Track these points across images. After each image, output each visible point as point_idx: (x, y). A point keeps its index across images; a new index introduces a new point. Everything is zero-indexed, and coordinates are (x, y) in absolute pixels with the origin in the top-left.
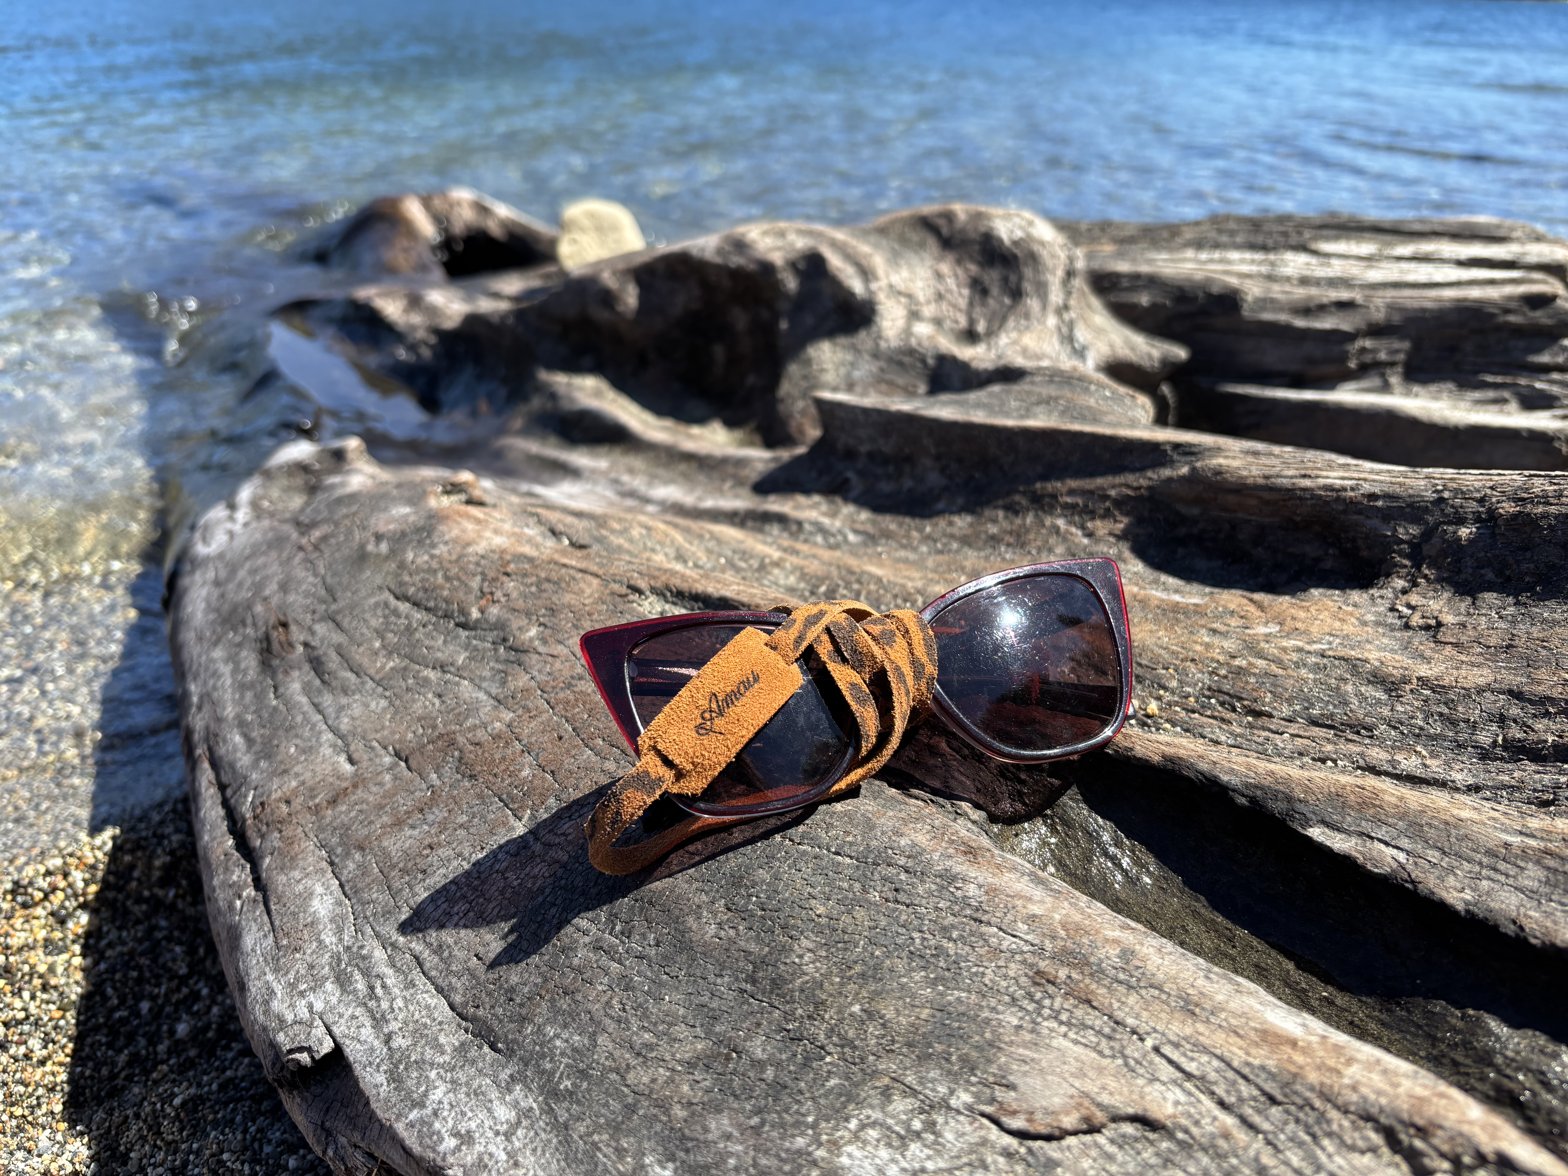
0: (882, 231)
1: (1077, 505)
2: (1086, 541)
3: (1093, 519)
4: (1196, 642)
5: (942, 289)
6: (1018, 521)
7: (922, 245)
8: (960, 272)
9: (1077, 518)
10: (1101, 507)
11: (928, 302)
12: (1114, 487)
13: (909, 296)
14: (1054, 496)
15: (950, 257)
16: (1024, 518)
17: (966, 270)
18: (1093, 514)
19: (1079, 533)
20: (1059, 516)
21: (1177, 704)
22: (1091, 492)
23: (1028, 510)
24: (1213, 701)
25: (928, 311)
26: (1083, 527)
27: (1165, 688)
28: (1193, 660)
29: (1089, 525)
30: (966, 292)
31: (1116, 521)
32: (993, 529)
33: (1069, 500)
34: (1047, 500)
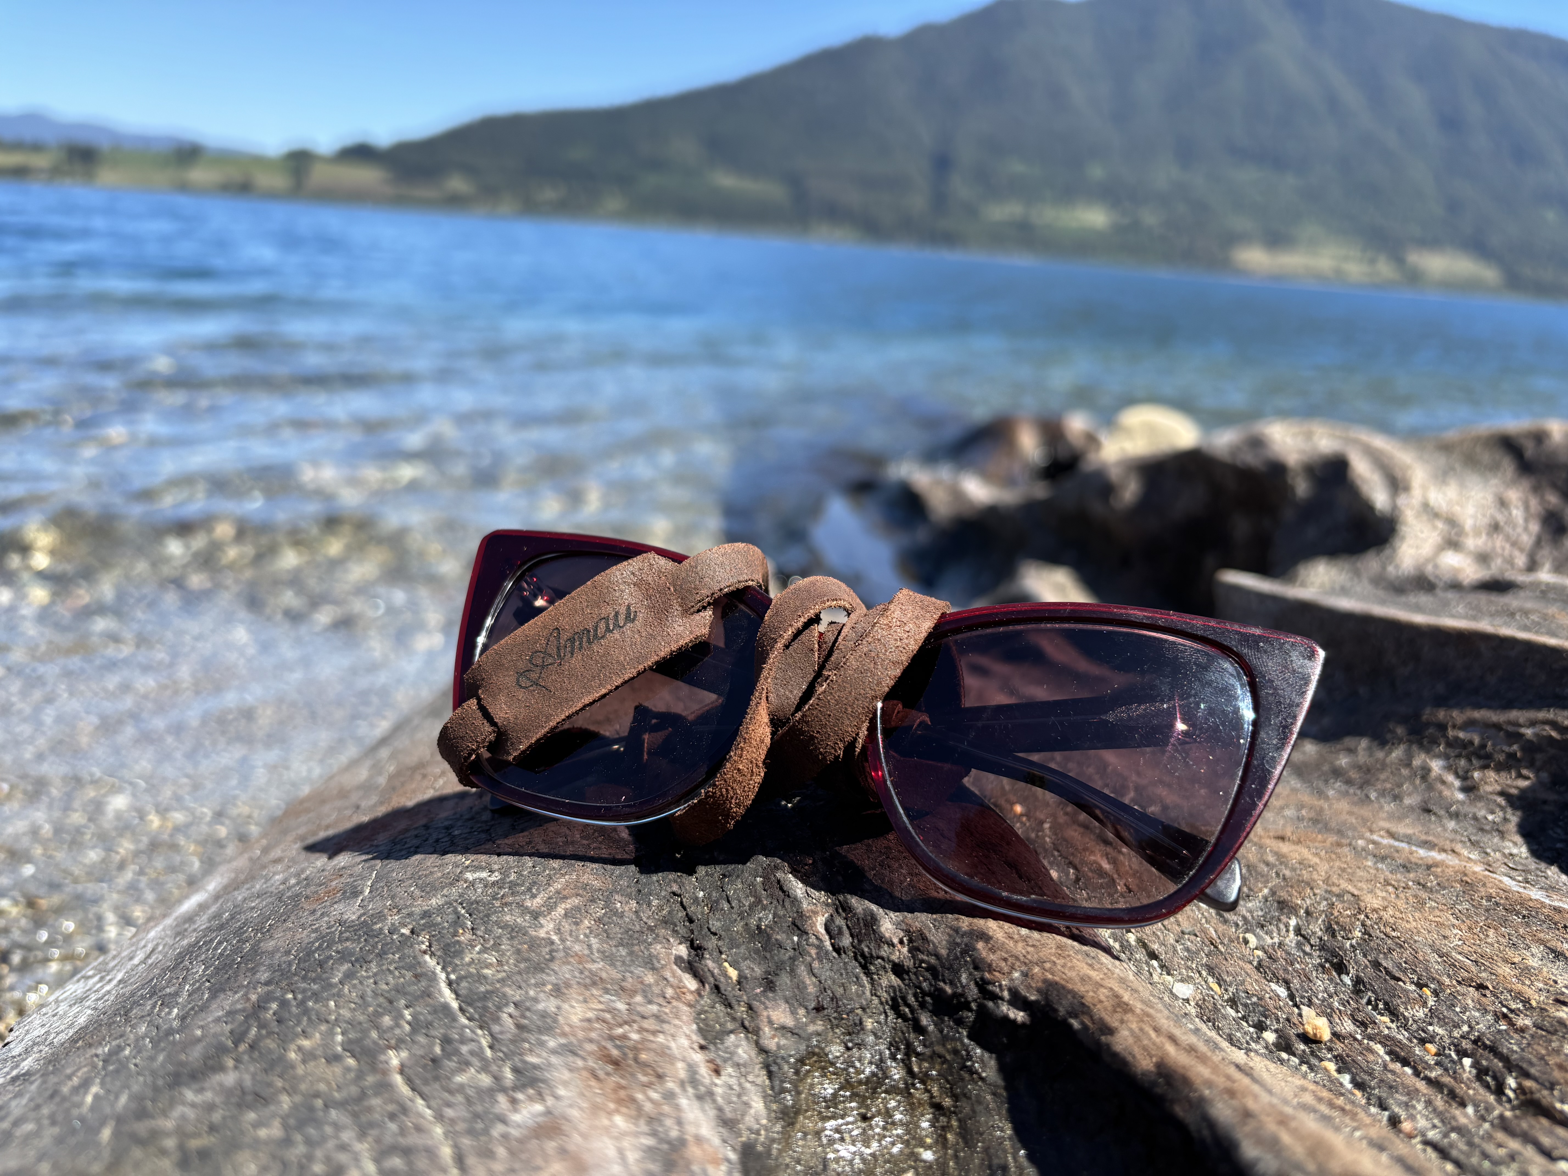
0: (1446, 448)
1: (1471, 743)
2: (1460, 796)
3: (1485, 767)
4: (1506, 961)
5: (1501, 518)
6: (1380, 755)
7: (1494, 468)
8: (1534, 503)
9: (1463, 762)
10: (1502, 749)
11: (1477, 533)
12: (1532, 723)
13: (1452, 522)
14: (1442, 727)
15: (1526, 483)
16: (1390, 752)
17: (1543, 500)
18: (1485, 760)
19: (1457, 783)
20: (1438, 756)
21: (1386, 1041)
22: (1497, 727)
23: (1400, 741)
24: (1467, 1062)
25: (1472, 543)
26: (1464, 777)
27: (1394, 1014)
28: (1481, 987)
29: (1476, 775)
30: (1535, 527)
31: (1520, 776)
32: (1343, 761)
33: (1461, 735)
34: (1431, 730)
